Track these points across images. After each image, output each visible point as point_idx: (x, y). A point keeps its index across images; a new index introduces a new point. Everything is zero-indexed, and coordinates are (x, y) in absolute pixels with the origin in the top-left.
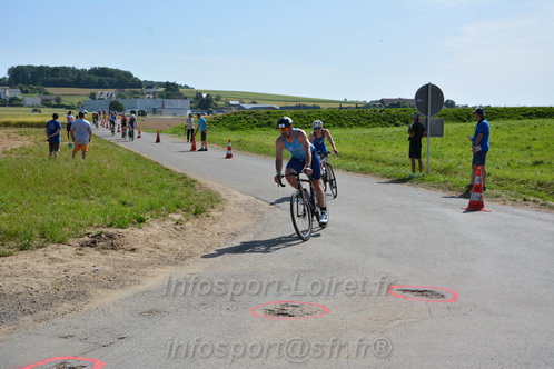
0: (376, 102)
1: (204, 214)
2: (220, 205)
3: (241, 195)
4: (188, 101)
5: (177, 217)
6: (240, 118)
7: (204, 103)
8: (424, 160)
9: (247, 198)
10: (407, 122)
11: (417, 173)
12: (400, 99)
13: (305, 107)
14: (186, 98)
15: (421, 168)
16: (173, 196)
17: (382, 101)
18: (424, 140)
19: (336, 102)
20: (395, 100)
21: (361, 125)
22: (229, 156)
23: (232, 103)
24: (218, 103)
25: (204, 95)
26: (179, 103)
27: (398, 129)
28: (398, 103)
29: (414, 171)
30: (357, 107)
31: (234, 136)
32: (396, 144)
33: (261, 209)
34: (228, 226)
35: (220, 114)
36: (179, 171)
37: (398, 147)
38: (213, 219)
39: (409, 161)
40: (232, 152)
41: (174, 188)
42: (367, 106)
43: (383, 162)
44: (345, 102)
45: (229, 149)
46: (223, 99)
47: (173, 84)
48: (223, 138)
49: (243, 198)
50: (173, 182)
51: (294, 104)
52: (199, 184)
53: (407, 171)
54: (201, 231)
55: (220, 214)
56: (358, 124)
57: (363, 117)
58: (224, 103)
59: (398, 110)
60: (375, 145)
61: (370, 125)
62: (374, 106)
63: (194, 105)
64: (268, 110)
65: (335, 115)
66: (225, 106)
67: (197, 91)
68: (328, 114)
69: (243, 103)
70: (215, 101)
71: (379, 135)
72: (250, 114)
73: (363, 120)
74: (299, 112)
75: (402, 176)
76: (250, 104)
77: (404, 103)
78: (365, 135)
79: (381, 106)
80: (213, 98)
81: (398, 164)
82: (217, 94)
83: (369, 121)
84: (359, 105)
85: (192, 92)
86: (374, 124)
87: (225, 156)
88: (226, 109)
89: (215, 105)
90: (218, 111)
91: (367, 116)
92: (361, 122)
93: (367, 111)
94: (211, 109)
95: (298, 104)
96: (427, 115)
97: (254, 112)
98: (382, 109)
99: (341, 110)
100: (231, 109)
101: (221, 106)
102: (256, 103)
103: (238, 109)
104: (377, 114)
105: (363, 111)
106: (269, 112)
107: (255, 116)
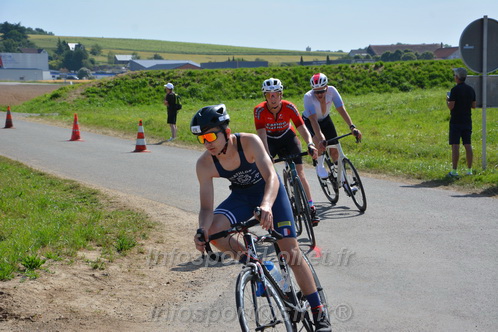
0: (360, 51)
1: (135, 250)
2: (153, 232)
3: (183, 214)
4: (44, 56)
5: (92, 256)
6: (144, 84)
7: (72, 59)
10: (421, 85)
12: (399, 45)
14: (40, 51)
17: (370, 50)
19: (294, 53)
20: (392, 47)
22: (140, 149)
23: (120, 58)
24: (97, 59)
25: (72, 46)
26: (28, 59)
27: (409, 95)
28: (396, 52)
29: (455, 167)
30: (329, 62)
32: (412, 121)
36: (62, 176)
37: (418, 127)
40: (145, 141)
44: (308, 52)
45: (141, 136)
46: (105, 52)
47: (17, 27)
48: (118, 118)
51: (223, 59)
52: (105, 197)
53: (445, 167)
54: (136, 280)
55: (159, 248)
57: (348, 78)
58: (106, 59)
59: (406, 63)
60: (377, 124)
61: (360, 90)
62: (357, 58)
63: (54, 63)
64: (189, 70)
65: (301, 76)
66: (109, 63)
67: (59, 38)
68: (289, 75)
69: (138, 58)
70: (90, 56)
71: (380, 107)
72: (159, 76)
73: (348, 82)
74: (240, 71)
75: (442, 175)
76: (151, 59)
77: (406, 51)
78: (356, 107)
79: (367, 57)
80: (88, 49)
81: (426, 155)
82: (93, 43)
83: (357, 84)
84: (331, 58)
85: (50, 40)
86: (365, 88)
87: (134, 148)
88: (110, 68)
89: (92, 62)
90: (97, 73)
91: (354, 75)
92: (344, 86)
93: (353, 67)
94: (85, 69)
95: (231, 59)
96: (481, 71)
97: (166, 73)
98: (378, 63)
99: (310, 67)
100: (119, 68)
101: (101, 64)
102: (160, 58)
103: (131, 69)
104: (370, 71)
105: (347, 67)
106: (191, 72)
107: (168, 79)
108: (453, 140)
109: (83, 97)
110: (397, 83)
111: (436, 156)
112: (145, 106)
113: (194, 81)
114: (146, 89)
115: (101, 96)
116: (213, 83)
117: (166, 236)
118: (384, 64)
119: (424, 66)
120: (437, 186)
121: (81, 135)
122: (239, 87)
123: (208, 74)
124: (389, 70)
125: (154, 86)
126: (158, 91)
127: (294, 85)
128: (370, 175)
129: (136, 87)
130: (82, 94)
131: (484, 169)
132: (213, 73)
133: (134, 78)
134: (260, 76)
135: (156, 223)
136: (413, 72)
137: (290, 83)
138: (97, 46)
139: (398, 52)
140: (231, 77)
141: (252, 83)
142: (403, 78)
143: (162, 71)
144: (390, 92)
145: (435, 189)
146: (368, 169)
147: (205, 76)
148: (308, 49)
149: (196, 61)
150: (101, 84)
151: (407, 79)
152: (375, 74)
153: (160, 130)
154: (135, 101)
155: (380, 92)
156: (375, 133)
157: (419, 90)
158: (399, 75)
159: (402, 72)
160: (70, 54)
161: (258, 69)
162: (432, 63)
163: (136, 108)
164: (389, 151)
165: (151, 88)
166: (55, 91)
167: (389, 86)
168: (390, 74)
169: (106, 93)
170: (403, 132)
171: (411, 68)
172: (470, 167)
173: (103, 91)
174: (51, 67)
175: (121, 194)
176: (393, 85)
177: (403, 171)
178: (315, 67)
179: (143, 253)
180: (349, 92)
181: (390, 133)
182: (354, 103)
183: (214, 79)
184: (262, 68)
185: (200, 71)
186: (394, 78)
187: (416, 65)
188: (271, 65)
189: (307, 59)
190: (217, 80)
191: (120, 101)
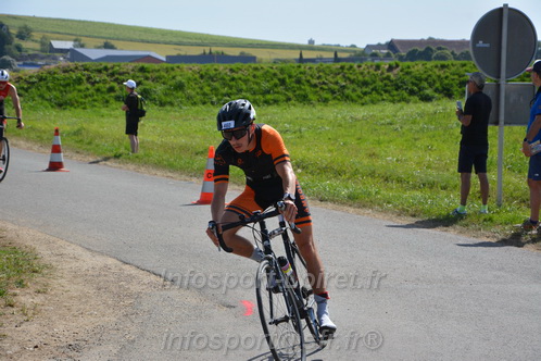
0: (379, 46)
1: (2, 302)
2: (37, 278)
3: (86, 256)
6: (79, 81)
8: (492, 176)
9: (100, 261)
11: (474, 205)
12: (431, 40)
13: (223, 58)
15: (484, 194)
17: (391, 45)
18: (492, 130)
19: (291, 47)
20: (421, 42)
21: (347, 98)
22: (55, 166)
23: (57, 44)
24: (25, 44)
27: (429, 107)
28: (426, 50)
29: (463, 203)
30: (337, 60)
31: (66, 121)
32: (425, 141)
33: (134, 288)
34: (59, 328)
35: (30, 71)
37: (428, 149)
38: (23, 312)
39: (457, 179)
40: (62, 157)
42: (359, 56)
43: (399, 181)
44: (311, 47)
45: (56, 149)
46: (37, 36)
48: (39, 125)
49: (90, 262)
51: (197, 51)
53: (450, 201)
55: (39, 299)
56: (341, 95)
57: (352, 82)
58: (37, 46)
59: (430, 64)
60: (379, 143)
61: (367, 98)
62: (374, 55)
64: (141, 64)
65: (290, 77)
66: (42, 51)
68: (275, 75)
69: (82, 46)
70: (16, 41)
71: (388, 120)
72: (99, 71)
73: (352, 86)
74: (210, 67)
75: (444, 213)
76: (99, 48)
77: (440, 49)
78: (356, 120)
79: (388, 55)
80: (14, 31)
81: (432, 185)
82: (20, 23)
83: (365, 89)
84: (340, 55)
86: (374, 95)
87: (47, 166)
88: (42, 58)
89: (19, 48)
90: (25, 65)
91: (360, 78)
92: (347, 92)
93: (359, 67)
94: (7, 58)
95: (207, 52)
96: (499, 77)
97: (109, 66)
98: (393, 63)
99: (303, 66)
100: (55, 59)
101: (31, 52)
102: (112, 47)
103: (72, 60)
104: (382, 73)
105: (351, 67)
106: (144, 68)
107: (112, 75)
108: (464, 168)
110: (416, 90)
111: (444, 188)
112: (79, 110)
113: (147, 79)
114: (82, 87)
116: (173, 82)
117: (54, 283)
118: (401, 64)
119: (453, 69)
120: (434, 227)
122: (207, 89)
123: (167, 70)
124: (407, 73)
125: (93, 84)
126: (98, 90)
127: (281, 89)
128: (351, 210)
129: (68, 85)
131: (499, 206)
132: (173, 69)
133: (64, 72)
134: (235, 76)
135: (46, 266)
136: (439, 76)
137: (276, 85)
138: (26, 27)
139: (428, 49)
140: (197, 76)
141: (225, 85)
142: (425, 84)
143: (104, 64)
144: (408, 102)
145: (430, 231)
146: (351, 202)
147: (163, 73)
148: (311, 42)
149: (160, 53)
150: (20, 78)
151: (431, 85)
152: (388, 78)
153: (90, 143)
154: (66, 103)
155: (393, 102)
156: (372, 155)
157: (445, 101)
158: (420, 80)
159: (424, 76)
161: (234, 66)
162: (464, 65)
163: (67, 113)
164: (386, 180)
165: (89, 86)
167: (406, 95)
168: (407, 78)
169: (26, 90)
170: (410, 154)
171: (436, 70)
172: (485, 203)
175: (10, 226)
176: (412, 93)
177: (395, 206)
178: (309, 65)
179: (12, 306)
180: (353, 100)
181: (391, 156)
182: (354, 114)
183: (174, 78)
184: (239, 65)
185: (156, 66)
186: (413, 84)
187: (443, 66)
188: (260, 61)
189: (306, 55)
190: (179, 78)
191: (46, 103)
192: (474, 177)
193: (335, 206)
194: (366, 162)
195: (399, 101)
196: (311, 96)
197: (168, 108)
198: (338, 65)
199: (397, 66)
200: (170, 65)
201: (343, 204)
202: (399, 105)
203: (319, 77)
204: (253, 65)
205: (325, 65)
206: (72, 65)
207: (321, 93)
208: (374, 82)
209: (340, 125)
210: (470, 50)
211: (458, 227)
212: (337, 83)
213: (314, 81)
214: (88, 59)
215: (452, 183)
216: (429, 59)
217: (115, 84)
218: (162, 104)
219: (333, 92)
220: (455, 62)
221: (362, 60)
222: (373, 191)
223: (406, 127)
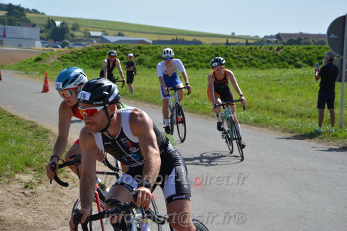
0: (271, 37)
5: (26, 178)
7: (57, 32)
8: (337, 111)
10: (311, 64)
11: (326, 127)
12: (301, 34)
13: (184, 42)
14: (34, 26)
16: (20, 151)
17: (279, 36)
19: (222, 36)
20: (295, 35)
21: (253, 65)
23: (93, 34)
24: (76, 34)
25: (58, 23)
26: (25, 31)
27: (300, 71)
28: (298, 39)
29: (320, 126)
30: (247, 44)
32: (297, 90)
35: (78, 48)
36: (27, 118)
37: (299, 95)
39: (316, 112)
41: (21, 140)
42: (260, 42)
43: (283, 112)
44: (233, 36)
46: (82, 29)
47: (18, 8)
50: (19, 131)
51: (169, 38)
53: (313, 125)
54: (57, 197)
56: (250, 64)
57: (256, 56)
58: (82, 34)
59: (300, 47)
60: (271, 91)
61: (265, 66)
62: (269, 42)
63: (44, 35)
64: (138, 45)
66: (85, 37)
67: (49, 17)
68: (213, 52)
69: (106, 35)
70: (71, 32)
71: (277, 78)
72: (116, 48)
73: (256, 59)
75: (309, 131)
76: (116, 35)
77: (306, 38)
78: (259, 78)
79: (276, 42)
80: (70, 26)
81: (301, 116)
82: (73, 22)
83: (263, 61)
84: (249, 41)
85: (42, 18)
86: (269, 64)
88: (85, 41)
89: (72, 36)
90: (75, 44)
91: (261, 54)
92: (253, 62)
93: (260, 48)
94: (66, 41)
95: (175, 38)
96: (342, 55)
97: (121, 46)
98: (280, 46)
99: (229, 47)
100: (92, 41)
101: (79, 38)
102: (123, 35)
103: (100, 42)
104: (273, 52)
105: (256, 48)
106: (140, 46)
107: (123, 50)
108: (321, 106)
109: (59, 61)
110: (292, 62)
111: (309, 117)
113: (142, 53)
115: (72, 61)
116: (155, 55)
118: (284, 47)
119: (314, 50)
120: (303, 139)
121: (50, 89)
123: (153, 48)
124: (288, 52)
128: (256, 128)
129: (98, 56)
130: (58, 59)
131: (341, 128)
132: (156, 48)
133: (97, 48)
134: (191, 52)
136: (306, 54)
138: (76, 24)
139: (300, 39)
142: (298, 58)
143: (118, 45)
144: (288, 68)
145: (301, 141)
146: (256, 124)
147: (150, 50)
148: (233, 34)
149: (149, 38)
150: (73, 52)
151: (301, 59)
152: (277, 54)
154: (97, 66)
155: (279, 68)
156: (268, 98)
157: (309, 68)
158: (295, 56)
159: (297, 54)
160: (56, 29)
161: (190, 47)
162: (320, 48)
164: (276, 112)
166: (38, 55)
167: (287, 64)
168: (288, 55)
169: (76, 58)
170: (289, 98)
171: (304, 51)
172: (333, 126)
173: (74, 57)
174: (42, 38)
176: (290, 63)
177: (281, 127)
178: (232, 46)
179: (67, 178)
180: (256, 67)
181: (279, 98)
182: (257, 75)
183: (156, 52)
184: (193, 46)
185: (147, 46)
186: (291, 58)
187: (308, 49)
188: (204, 44)
189: (230, 41)
190: (159, 53)
191: (87, 66)
192: (327, 111)
193: (247, 126)
194: (264, 101)
195: (283, 68)
196: (233, 64)
197: (153, 69)
198: (249, 47)
199: (282, 48)
200: (155, 46)
201: (251, 125)
202: (283, 70)
203: (238, 54)
204: (201, 46)
205: (241, 47)
206: (101, 45)
207: (238, 62)
208: (269, 56)
209: (249, 81)
210: (326, 40)
211: (317, 139)
212: (247, 57)
213: (235, 56)
214: (109, 42)
215: (313, 114)
216: (300, 44)
217: (124, 56)
218: (150, 67)
219: (245, 62)
220: (315, 46)
221: (262, 45)
222: (268, 118)
223: (287, 82)
